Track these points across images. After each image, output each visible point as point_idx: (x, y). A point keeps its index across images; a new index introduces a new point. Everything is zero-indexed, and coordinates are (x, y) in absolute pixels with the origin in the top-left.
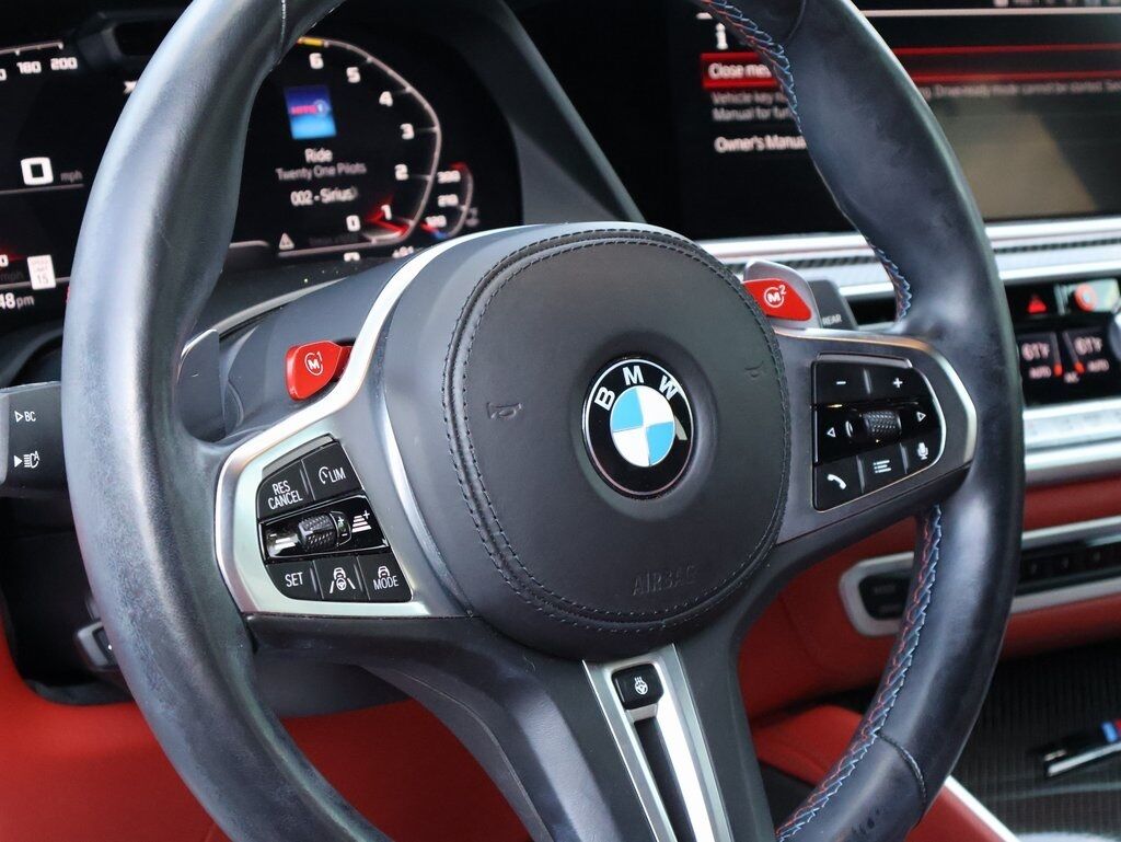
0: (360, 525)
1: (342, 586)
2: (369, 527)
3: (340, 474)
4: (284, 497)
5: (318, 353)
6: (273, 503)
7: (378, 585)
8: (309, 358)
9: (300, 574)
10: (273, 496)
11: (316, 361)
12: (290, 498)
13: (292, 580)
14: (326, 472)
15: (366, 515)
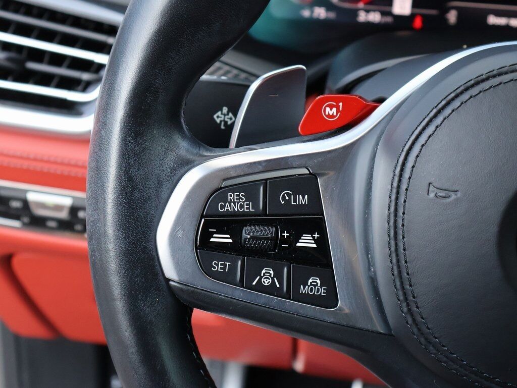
0: (307, 242)
1: (266, 282)
2: (315, 246)
3: (303, 200)
4: (235, 204)
5: (341, 104)
6: (223, 207)
7: (303, 290)
8: (328, 106)
9: (228, 263)
10: (226, 201)
11: (334, 110)
12: (242, 206)
13: (218, 266)
14: (288, 195)
15: (316, 236)
